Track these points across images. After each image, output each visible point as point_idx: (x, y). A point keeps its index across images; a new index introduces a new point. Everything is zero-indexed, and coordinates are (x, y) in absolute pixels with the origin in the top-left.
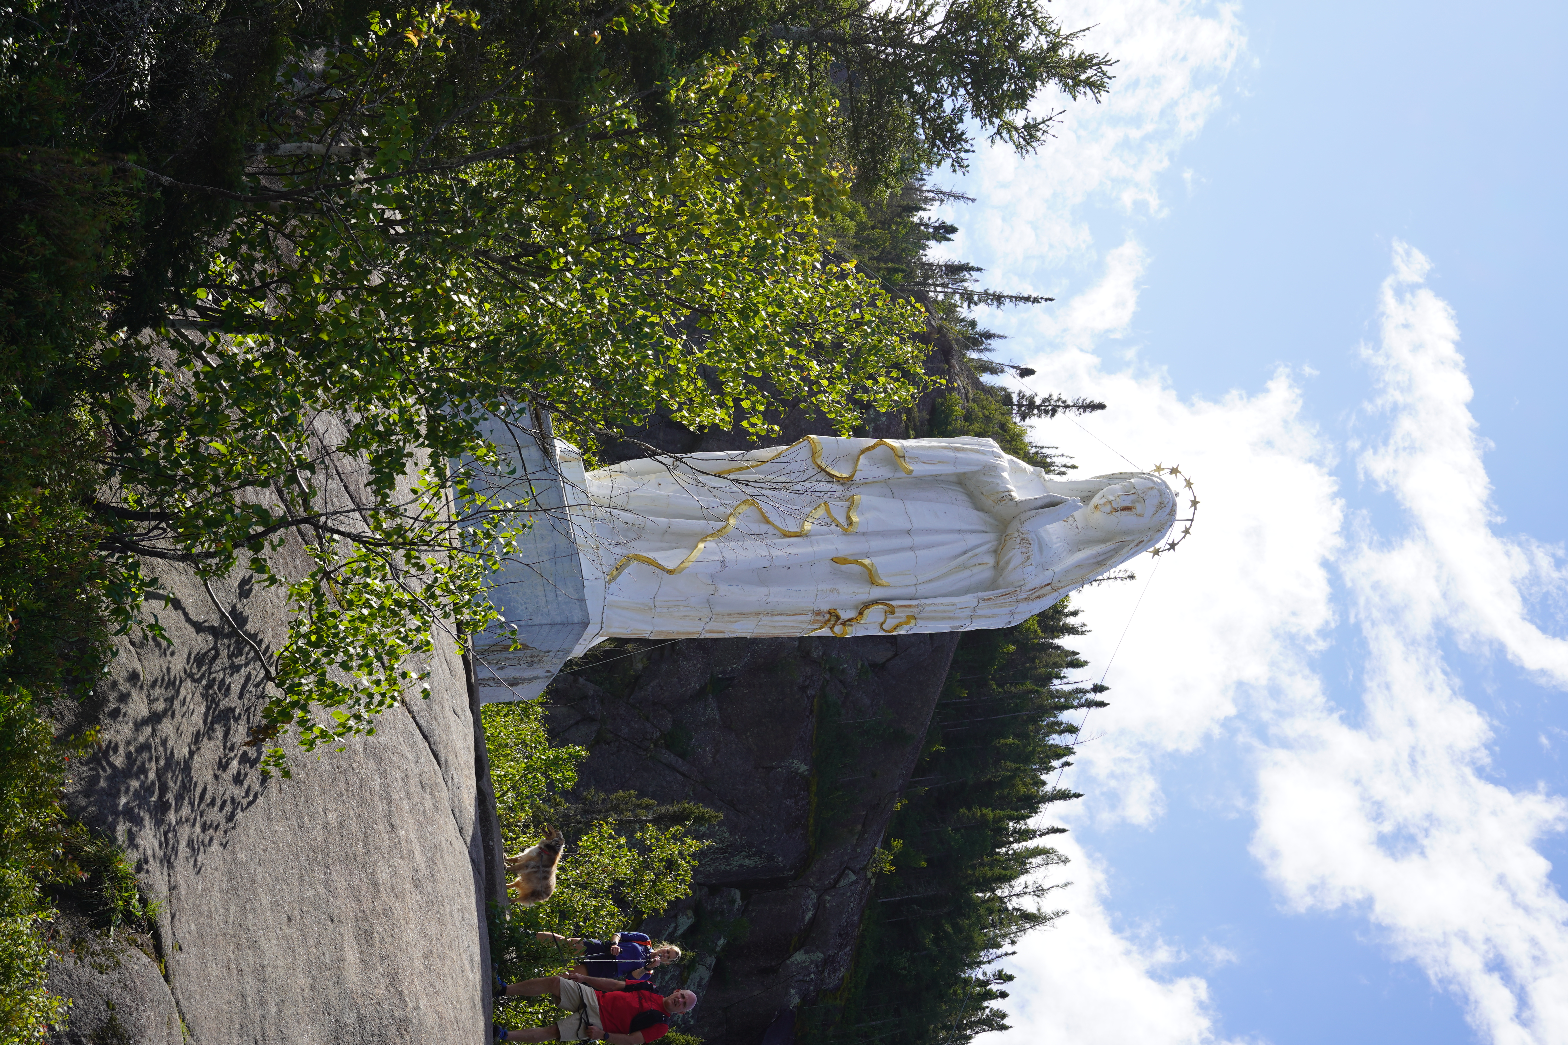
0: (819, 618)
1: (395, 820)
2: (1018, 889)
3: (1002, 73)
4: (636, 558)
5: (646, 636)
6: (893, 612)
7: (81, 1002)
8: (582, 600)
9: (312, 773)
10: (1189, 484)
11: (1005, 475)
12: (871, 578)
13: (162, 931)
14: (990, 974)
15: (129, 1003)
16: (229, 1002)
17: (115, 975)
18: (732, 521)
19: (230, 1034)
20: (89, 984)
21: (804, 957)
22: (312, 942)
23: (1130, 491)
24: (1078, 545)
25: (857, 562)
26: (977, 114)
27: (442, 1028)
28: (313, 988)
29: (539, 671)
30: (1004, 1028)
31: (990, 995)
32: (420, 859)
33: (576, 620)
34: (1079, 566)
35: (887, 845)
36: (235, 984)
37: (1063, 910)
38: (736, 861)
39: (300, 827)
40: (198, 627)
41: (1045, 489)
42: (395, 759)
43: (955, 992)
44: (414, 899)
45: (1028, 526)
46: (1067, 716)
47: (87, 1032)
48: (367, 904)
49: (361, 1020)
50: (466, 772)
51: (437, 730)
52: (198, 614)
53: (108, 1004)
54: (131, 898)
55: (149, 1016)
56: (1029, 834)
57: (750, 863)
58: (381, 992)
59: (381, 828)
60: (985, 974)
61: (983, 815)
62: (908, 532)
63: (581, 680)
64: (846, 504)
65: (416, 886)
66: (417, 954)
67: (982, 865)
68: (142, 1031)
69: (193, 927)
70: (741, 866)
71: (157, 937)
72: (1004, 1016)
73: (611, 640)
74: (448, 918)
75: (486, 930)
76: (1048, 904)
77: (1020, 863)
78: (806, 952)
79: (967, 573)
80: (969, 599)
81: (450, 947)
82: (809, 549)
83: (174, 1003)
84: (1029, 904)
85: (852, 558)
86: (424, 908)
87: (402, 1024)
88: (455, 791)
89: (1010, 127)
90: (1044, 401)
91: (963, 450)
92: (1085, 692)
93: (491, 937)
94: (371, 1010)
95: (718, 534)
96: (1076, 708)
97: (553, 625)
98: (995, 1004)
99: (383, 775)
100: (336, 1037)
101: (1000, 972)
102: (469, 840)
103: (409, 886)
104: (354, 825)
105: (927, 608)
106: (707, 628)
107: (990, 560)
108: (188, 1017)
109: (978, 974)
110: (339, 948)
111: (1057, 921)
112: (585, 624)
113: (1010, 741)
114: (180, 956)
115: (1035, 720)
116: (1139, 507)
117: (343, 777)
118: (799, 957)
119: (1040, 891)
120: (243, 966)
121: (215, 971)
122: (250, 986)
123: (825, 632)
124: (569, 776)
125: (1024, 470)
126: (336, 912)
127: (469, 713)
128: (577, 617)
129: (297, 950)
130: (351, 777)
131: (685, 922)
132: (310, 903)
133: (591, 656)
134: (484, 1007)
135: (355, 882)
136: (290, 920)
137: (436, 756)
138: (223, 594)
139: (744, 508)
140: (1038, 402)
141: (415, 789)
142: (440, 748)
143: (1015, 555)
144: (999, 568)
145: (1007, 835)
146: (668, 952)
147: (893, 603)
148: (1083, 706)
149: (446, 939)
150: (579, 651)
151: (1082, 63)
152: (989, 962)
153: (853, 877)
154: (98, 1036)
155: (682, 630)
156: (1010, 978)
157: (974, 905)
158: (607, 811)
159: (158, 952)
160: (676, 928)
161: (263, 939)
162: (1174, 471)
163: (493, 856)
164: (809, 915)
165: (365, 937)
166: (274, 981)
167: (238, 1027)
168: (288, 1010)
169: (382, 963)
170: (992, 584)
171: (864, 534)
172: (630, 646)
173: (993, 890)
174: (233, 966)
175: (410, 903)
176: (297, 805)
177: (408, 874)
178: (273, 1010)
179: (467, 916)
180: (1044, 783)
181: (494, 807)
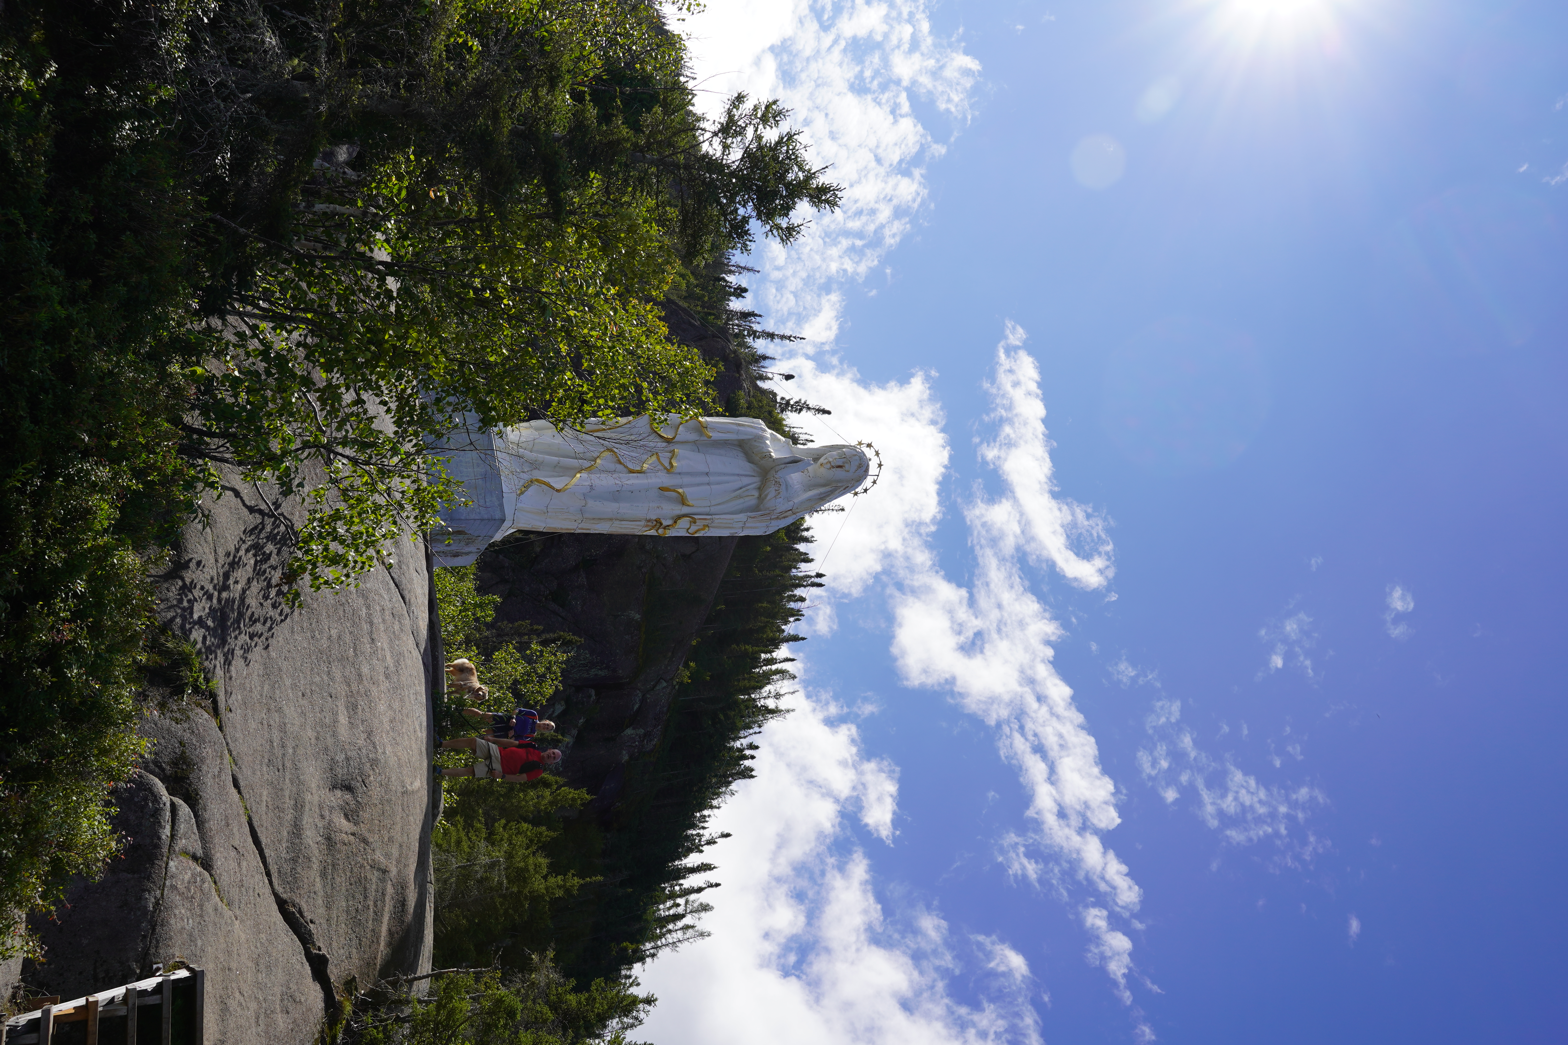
0: (650, 524)
1: (375, 636)
2: (765, 694)
3: (775, 194)
4: (537, 481)
5: (541, 530)
6: (695, 522)
7: (162, 741)
8: (501, 505)
9: (321, 604)
10: (877, 454)
11: (768, 442)
12: (682, 500)
13: (219, 699)
14: (745, 745)
15: (195, 742)
16: (262, 745)
17: (186, 725)
18: (598, 461)
19: (261, 765)
20: (168, 730)
21: (632, 732)
22: (317, 710)
23: (843, 456)
24: (809, 487)
25: (674, 491)
26: (759, 217)
27: (400, 766)
28: (317, 739)
29: (472, 548)
30: (753, 777)
31: (745, 758)
32: (390, 661)
33: (497, 517)
34: (809, 500)
35: (686, 666)
36: (266, 734)
37: (791, 707)
38: (593, 672)
39: (312, 637)
40: (251, 510)
41: (791, 452)
42: (376, 598)
43: (723, 755)
44: (385, 685)
45: (780, 474)
46: (799, 592)
47: (166, 760)
48: (354, 687)
49: (348, 759)
50: (423, 608)
51: (404, 581)
52: (250, 500)
53: (181, 743)
54: (198, 677)
55: (208, 751)
56: (773, 661)
57: (602, 673)
58: (361, 742)
59: (366, 641)
60: (742, 745)
61: (745, 649)
62: (707, 474)
63: (501, 557)
64: (669, 455)
65: (387, 678)
66: (385, 720)
67: (744, 679)
68: (203, 760)
69: (239, 697)
70: (596, 675)
71: (215, 703)
72: (752, 770)
73: (519, 531)
74: (406, 699)
75: (431, 707)
76: (783, 704)
77: (766, 679)
78: (634, 729)
79: (741, 500)
80: (742, 517)
81: (407, 716)
82: (646, 481)
83: (225, 744)
84: (771, 704)
85: (672, 488)
86: (391, 691)
87: (374, 762)
88: (414, 619)
89: (778, 227)
90: (796, 402)
91: (743, 425)
92: (811, 577)
93: (434, 711)
94: (354, 753)
95: (588, 469)
96: (805, 586)
97: (482, 520)
98: (747, 763)
99: (368, 607)
100: (331, 769)
101: (751, 744)
102: (422, 651)
103: (382, 678)
104: (348, 638)
105: (716, 521)
106: (580, 526)
107: (756, 494)
108: (234, 753)
109: (738, 744)
110: (335, 714)
111: (787, 715)
112: (503, 521)
113: (765, 605)
114: (230, 715)
115: (780, 593)
116: (847, 466)
117: (342, 608)
118: (629, 731)
119: (778, 696)
120: (272, 722)
121: (253, 725)
122: (276, 735)
123: (653, 532)
124: (490, 614)
125: (780, 440)
126: (334, 692)
127: (426, 572)
128: (498, 515)
129: (307, 714)
130: (347, 608)
131: (559, 708)
132: (317, 685)
133: (506, 541)
134: (427, 754)
135: (347, 673)
136: (303, 695)
137: (403, 598)
138: (266, 488)
139: (607, 454)
140: (792, 402)
141: (388, 617)
142: (406, 593)
143: (771, 491)
144: (761, 498)
145: (759, 662)
146: (548, 725)
147: (695, 517)
148: (809, 585)
149: (405, 711)
150: (498, 537)
151: (824, 190)
152: (745, 737)
153: (665, 684)
154: (173, 763)
155: (564, 527)
156: (757, 748)
157: (737, 703)
158: (512, 635)
159: (216, 712)
160: (553, 712)
161: (285, 707)
162: (869, 446)
163: (438, 662)
164: (636, 707)
165: (352, 708)
166: (292, 733)
167: (267, 761)
168: (301, 751)
169: (362, 724)
170: (756, 508)
171: (680, 474)
172: (532, 536)
173: (749, 694)
174: (265, 722)
175: (382, 688)
176: (311, 624)
177: (382, 670)
178: (291, 751)
179: (419, 697)
180: (783, 631)
181: (440, 632)
